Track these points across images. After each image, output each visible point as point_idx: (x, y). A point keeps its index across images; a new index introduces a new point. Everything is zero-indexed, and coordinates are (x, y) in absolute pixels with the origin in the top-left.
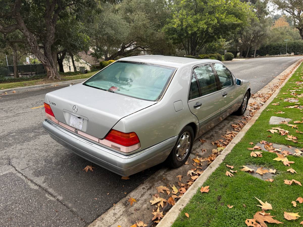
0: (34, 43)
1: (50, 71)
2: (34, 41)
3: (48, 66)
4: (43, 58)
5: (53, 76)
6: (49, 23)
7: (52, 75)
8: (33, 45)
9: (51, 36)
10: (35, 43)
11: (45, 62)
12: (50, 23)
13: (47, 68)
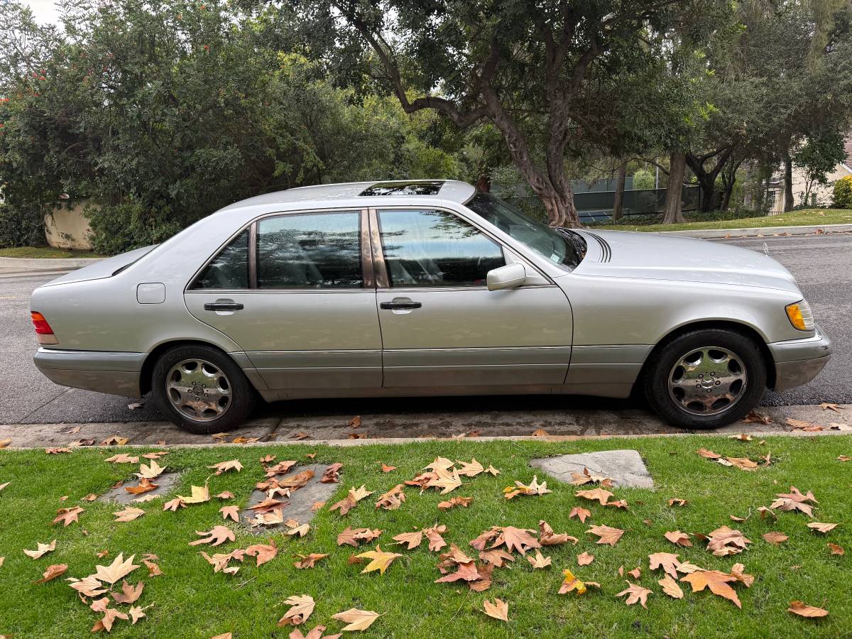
0: (515, 146)
1: (552, 210)
2: (516, 140)
3: (547, 197)
4: (536, 178)
5: (560, 221)
6: (553, 92)
7: (557, 218)
8: (513, 150)
9: (557, 125)
10: (517, 144)
11: (540, 189)
12: (555, 92)
13: (545, 202)
